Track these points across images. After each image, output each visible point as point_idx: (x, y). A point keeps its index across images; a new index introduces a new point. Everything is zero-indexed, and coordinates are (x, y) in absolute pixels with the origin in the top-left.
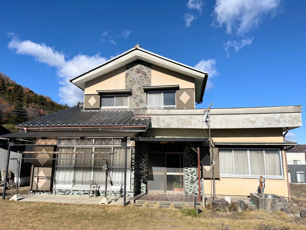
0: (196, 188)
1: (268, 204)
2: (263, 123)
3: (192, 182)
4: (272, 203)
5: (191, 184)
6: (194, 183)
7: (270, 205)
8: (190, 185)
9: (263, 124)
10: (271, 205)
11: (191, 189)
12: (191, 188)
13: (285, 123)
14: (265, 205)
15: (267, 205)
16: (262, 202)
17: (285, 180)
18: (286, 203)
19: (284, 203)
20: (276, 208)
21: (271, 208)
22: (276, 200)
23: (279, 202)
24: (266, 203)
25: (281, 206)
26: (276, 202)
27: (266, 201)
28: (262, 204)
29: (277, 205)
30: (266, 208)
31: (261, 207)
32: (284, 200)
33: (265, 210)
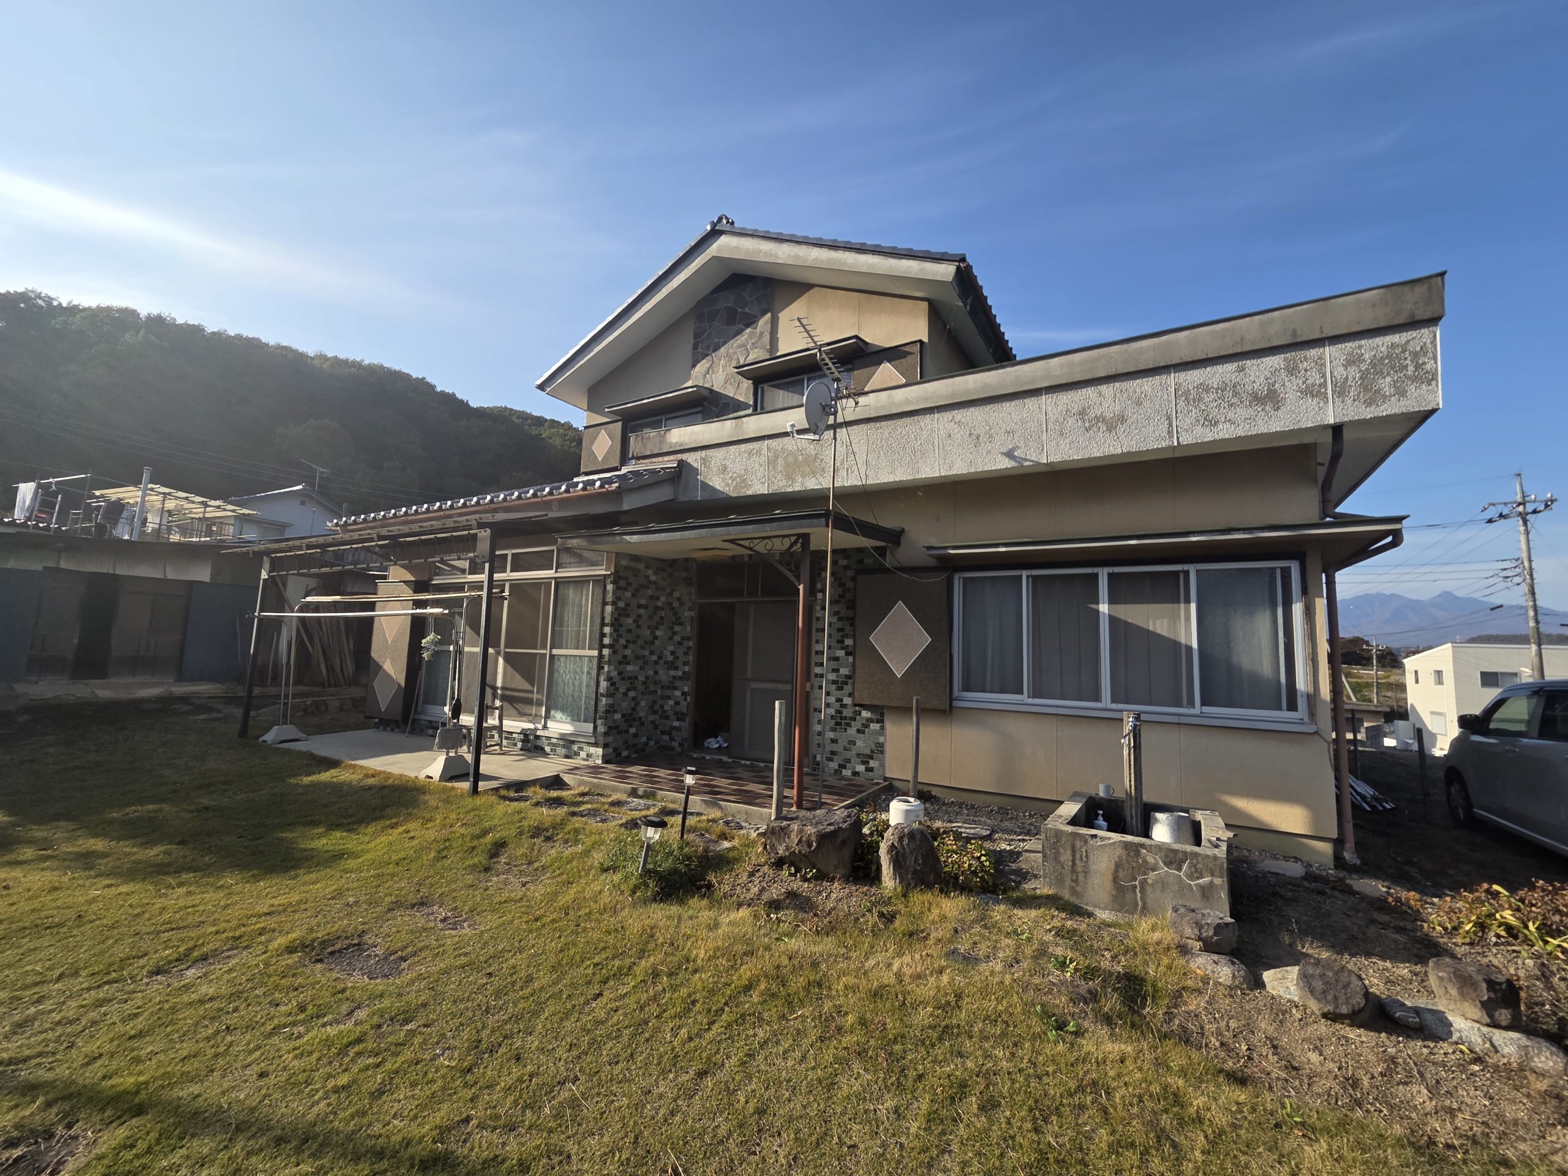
0: (852, 747)
1: (1093, 867)
2: (1169, 418)
3: (837, 724)
4: (1118, 866)
5: (833, 730)
6: (848, 725)
7: (1111, 877)
8: (831, 735)
9: (1170, 425)
10: (1115, 879)
11: (833, 753)
12: (834, 747)
13: (1312, 403)
14: (1073, 870)
15: (1086, 873)
16: (1062, 851)
17: (1316, 737)
18: (1218, 881)
19: (1206, 880)
20: (1142, 898)
21: (1113, 896)
22: (1145, 849)
23: (1166, 864)
24: (1081, 858)
25: (1179, 891)
26: (1145, 861)
27: (1084, 850)
28: (1059, 862)
29: (1150, 881)
30: (1079, 889)
31: (1053, 877)
32: (1203, 860)
33: (1078, 899)
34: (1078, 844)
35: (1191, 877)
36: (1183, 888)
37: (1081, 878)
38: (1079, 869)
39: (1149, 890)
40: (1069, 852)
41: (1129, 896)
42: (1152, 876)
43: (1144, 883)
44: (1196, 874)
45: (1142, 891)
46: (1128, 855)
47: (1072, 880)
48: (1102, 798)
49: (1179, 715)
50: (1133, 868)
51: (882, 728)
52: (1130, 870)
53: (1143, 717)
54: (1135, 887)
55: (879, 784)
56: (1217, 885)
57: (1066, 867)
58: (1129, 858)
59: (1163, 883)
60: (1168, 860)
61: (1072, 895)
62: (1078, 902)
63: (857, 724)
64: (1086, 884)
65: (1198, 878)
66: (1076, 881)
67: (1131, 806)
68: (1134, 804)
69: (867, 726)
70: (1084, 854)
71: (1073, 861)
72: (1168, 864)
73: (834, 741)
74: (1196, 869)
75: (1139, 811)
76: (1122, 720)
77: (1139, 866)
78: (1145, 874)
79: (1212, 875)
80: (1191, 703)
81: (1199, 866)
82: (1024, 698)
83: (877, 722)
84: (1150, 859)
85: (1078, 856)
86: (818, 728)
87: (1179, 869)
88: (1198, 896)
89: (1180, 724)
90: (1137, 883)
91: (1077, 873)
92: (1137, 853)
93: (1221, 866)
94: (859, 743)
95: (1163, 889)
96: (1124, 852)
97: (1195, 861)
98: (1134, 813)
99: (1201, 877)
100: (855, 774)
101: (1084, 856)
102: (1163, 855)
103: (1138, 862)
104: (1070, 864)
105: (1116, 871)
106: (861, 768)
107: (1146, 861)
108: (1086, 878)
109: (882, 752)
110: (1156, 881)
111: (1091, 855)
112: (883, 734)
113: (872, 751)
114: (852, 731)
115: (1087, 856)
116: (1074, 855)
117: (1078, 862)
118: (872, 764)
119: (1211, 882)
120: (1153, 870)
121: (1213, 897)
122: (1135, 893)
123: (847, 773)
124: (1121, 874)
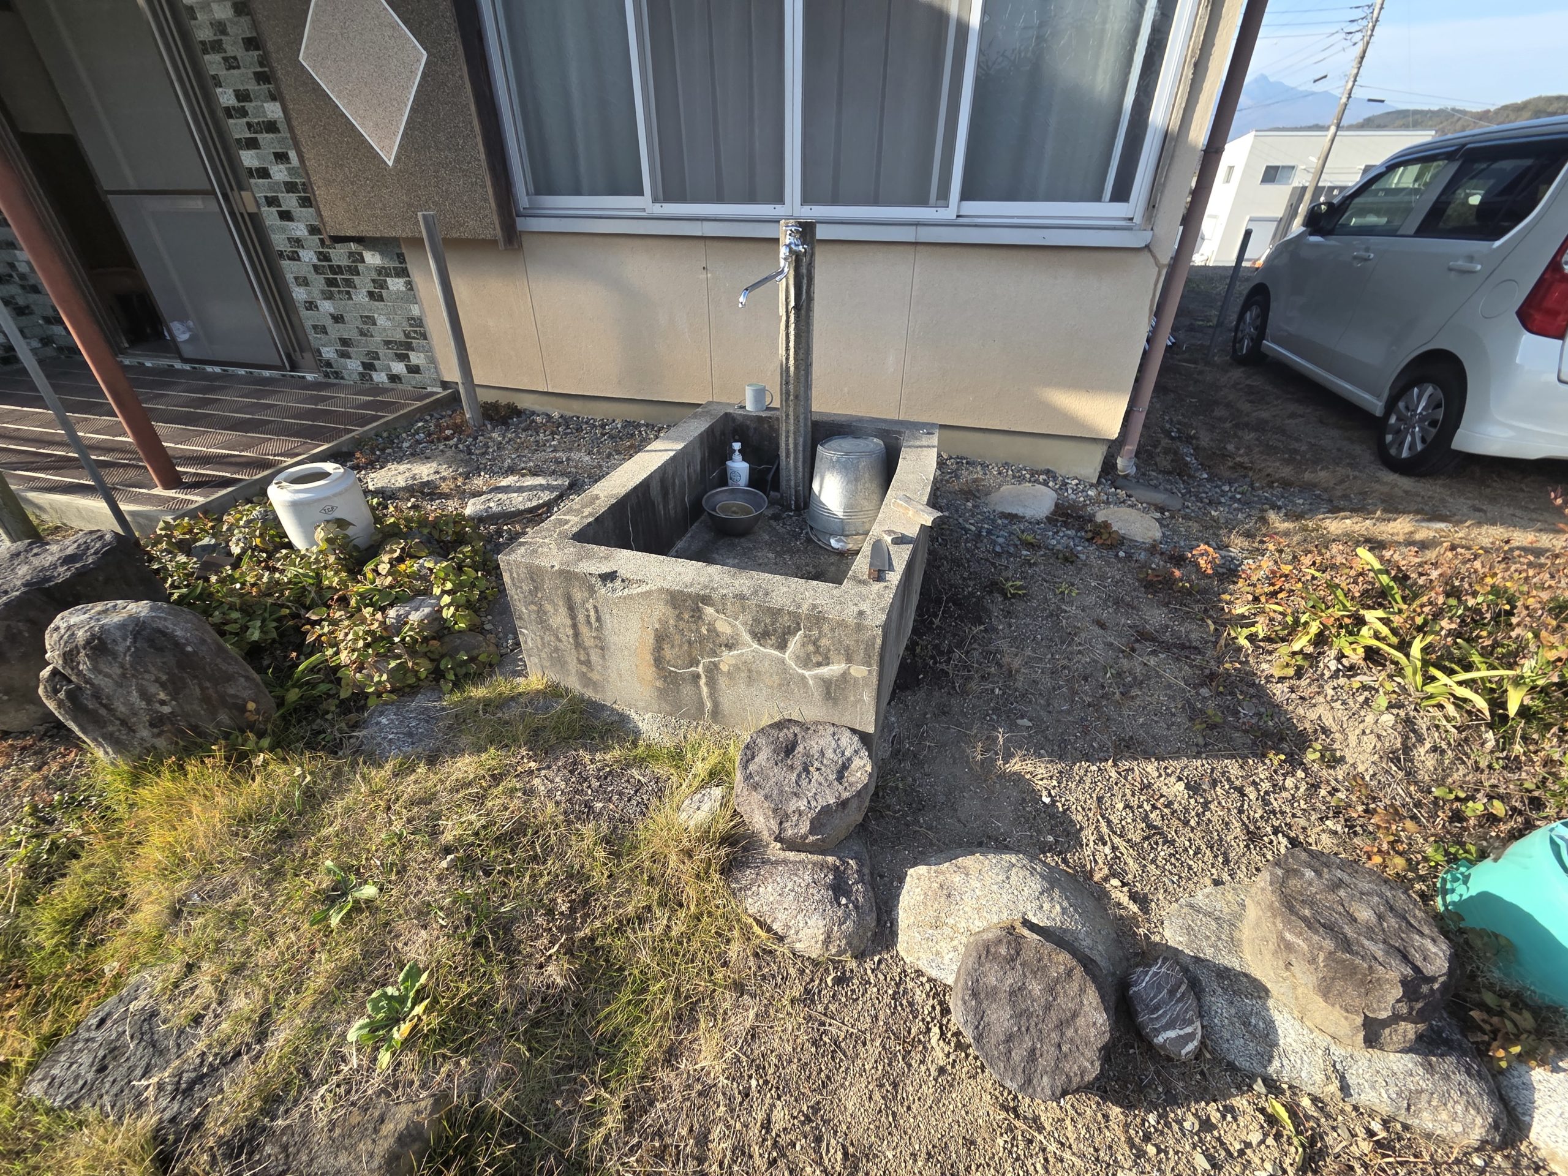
0: (371, 328)
1: (613, 638)
3: (331, 283)
4: (660, 639)
5: (328, 295)
6: (350, 283)
7: (649, 658)
8: (329, 306)
10: (658, 661)
11: (344, 342)
12: (343, 330)
14: (578, 644)
15: (602, 649)
16: (549, 608)
17: (1146, 255)
18: (859, 671)
19: (835, 669)
20: (712, 695)
21: (658, 689)
22: (712, 605)
23: (754, 635)
24: (589, 622)
25: (780, 685)
26: (712, 630)
27: (589, 606)
28: (548, 628)
29: (724, 667)
30: (595, 676)
31: (544, 655)
32: (833, 630)
33: (596, 692)
34: (578, 595)
35: (806, 662)
36: (787, 682)
37: (595, 658)
38: (589, 642)
39: (723, 682)
40: (563, 611)
41: (687, 690)
42: (727, 659)
43: (712, 671)
44: (817, 656)
45: (712, 683)
46: (679, 617)
47: (580, 662)
48: (747, 417)
49: (917, 224)
50: (690, 643)
51: (410, 285)
52: (686, 647)
53: (821, 232)
54: (697, 676)
55: (433, 394)
56: (856, 679)
57: (564, 639)
58: (682, 625)
59: (750, 671)
60: (760, 629)
61: (586, 686)
62: (596, 697)
63: (363, 284)
64: (605, 668)
65: (819, 665)
66: (588, 663)
67: (788, 432)
68: (792, 428)
69: (383, 285)
70: (592, 613)
71: (574, 626)
72: (761, 636)
73: (338, 319)
74: (818, 647)
75: (801, 440)
76: (777, 240)
77: (702, 640)
78: (714, 653)
79: (849, 660)
80: (944, 196)
81: (824, 642)
82: (643, 203)
83: (398, 275)
84: (723, 627)
85: (581, 618)
86: (299, 294)
87: (782, 646)
88: (817, 694)
89: (916, 244)
90: (700, 669)
91: (585, 649)
92: (697, 615)
93: (870, 645)
94: (381, 321)
95: (750, 680)
96: (671, 613)
97: (815, 632)
98: (791, 446)
99: (827, 661)
100: (394, 378)
101: (593, 620)
102: (749, 618)
103: (698, 630)
104: (570, 632)
105: (658, 648)
106: (399, 368)
107: (715, 630)
108: (603, 657)
109: (424, 336)
110: (737, 668)
111: (606, 617)
112: (415, 300)
113: (407, 336)
114: (361, 297)
115: (598, 619)
116: (573, 617)
117: (584, 629)
118: (416, 358)
119: (845, 675)
120: (730, 647)
121: (846, 698)
122: (698, 686)
123: (380, 377)
124: (668, 653)
